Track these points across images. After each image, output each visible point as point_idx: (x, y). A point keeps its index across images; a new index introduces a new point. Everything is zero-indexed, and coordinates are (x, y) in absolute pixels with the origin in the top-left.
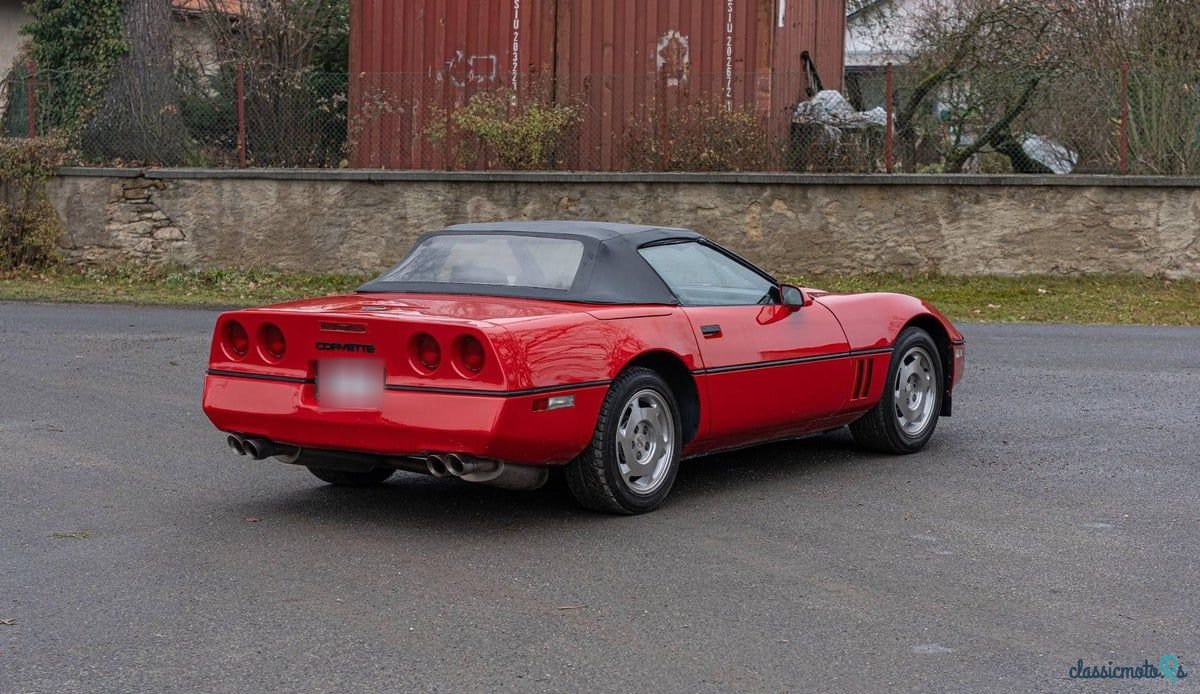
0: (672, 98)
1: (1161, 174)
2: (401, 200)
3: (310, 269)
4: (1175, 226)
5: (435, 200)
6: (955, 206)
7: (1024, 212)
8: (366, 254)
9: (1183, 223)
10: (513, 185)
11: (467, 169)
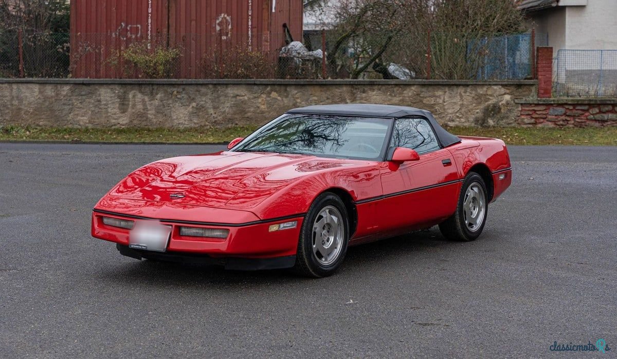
0: (224, 45)
1: (446, 79)
2: (98, 93)
3: (55, 125)
4: (451, 103)
5: (115, 93)
6: (354, 94)
7: (385, 97)
8: (82, 118)
9: (455, 101)
10: (151, 85)
11: (129, 78)
